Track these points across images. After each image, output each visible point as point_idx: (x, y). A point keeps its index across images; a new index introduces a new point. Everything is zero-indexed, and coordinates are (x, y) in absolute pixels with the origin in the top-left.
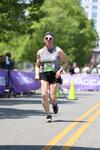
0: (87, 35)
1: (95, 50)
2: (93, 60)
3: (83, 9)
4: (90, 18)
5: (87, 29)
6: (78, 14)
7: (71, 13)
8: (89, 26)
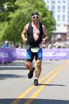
0: (48, 22)
1: (53, 32)
2: (52, 39)
3: (45, 3)
4: (50, 10)
5: (48, 17)
6: (42, 7)
7: (37, 6)
8: (49, 15)
